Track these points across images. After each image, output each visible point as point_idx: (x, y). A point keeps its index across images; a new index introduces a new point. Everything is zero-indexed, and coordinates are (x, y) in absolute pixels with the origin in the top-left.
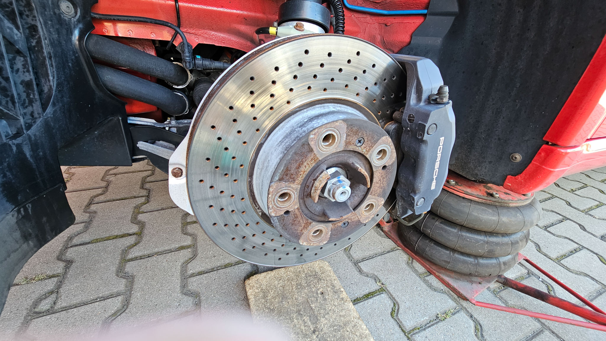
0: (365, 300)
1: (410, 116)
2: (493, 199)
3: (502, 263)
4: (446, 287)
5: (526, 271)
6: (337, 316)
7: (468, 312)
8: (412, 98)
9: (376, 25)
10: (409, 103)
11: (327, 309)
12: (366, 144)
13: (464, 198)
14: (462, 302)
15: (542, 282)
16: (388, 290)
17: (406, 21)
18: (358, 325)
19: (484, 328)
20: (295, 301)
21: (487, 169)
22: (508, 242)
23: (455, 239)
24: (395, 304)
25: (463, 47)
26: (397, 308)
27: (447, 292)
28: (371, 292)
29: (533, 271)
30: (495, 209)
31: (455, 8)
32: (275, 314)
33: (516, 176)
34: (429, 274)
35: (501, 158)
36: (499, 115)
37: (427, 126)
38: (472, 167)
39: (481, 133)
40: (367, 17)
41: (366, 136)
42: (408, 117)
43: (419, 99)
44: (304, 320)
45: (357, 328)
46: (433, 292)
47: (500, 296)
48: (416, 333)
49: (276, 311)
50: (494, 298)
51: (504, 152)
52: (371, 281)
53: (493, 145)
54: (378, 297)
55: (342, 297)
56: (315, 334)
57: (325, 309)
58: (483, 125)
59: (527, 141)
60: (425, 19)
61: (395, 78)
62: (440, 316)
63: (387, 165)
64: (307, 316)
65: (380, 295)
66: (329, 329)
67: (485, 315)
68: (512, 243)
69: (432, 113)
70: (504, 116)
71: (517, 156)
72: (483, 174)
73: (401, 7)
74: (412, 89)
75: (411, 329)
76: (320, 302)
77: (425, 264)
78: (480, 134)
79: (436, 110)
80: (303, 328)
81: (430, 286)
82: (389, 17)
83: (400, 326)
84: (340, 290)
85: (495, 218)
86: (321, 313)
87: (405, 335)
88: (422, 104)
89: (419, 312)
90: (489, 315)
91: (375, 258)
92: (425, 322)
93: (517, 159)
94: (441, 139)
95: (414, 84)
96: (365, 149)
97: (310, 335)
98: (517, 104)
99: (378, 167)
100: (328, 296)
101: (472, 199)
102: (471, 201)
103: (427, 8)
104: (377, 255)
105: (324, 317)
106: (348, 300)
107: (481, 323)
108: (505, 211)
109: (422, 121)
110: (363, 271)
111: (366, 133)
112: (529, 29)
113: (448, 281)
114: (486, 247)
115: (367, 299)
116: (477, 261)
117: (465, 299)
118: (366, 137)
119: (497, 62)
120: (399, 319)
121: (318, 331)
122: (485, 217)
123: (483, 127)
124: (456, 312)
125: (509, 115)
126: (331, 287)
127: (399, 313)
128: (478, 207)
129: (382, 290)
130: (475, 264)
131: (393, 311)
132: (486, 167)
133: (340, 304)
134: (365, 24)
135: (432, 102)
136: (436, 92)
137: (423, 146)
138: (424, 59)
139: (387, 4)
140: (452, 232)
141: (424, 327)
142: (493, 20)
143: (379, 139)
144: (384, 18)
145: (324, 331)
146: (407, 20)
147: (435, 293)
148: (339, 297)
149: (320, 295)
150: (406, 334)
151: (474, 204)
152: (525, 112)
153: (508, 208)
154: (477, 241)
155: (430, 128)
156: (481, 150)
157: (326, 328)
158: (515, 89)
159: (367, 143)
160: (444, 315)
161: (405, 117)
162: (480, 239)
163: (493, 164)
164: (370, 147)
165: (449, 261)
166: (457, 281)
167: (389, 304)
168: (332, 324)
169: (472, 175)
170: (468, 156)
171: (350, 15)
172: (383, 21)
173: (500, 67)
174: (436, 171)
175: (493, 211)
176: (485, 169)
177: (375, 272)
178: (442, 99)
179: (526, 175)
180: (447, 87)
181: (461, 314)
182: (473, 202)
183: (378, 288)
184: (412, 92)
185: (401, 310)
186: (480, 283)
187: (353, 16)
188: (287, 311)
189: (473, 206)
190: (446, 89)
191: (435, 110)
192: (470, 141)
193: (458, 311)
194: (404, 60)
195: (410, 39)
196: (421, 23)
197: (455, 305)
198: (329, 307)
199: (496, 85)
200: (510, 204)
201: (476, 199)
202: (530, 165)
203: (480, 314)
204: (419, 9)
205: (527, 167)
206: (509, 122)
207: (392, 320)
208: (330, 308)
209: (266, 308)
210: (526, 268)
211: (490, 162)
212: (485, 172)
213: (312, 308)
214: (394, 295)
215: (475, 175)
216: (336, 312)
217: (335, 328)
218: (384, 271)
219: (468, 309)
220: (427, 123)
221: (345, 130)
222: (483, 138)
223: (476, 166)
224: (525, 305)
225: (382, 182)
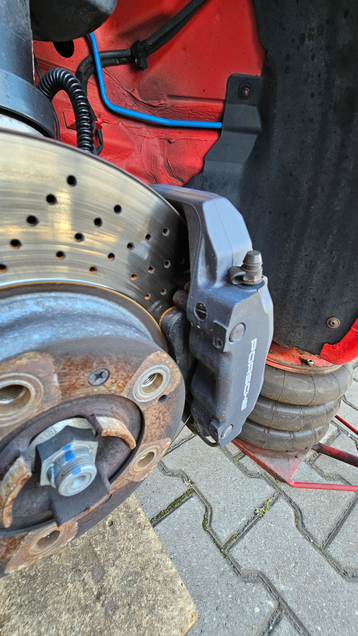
0: (171, 513)
1: (198, 307)
2: (308, 368)
3: (317, 433)
4: (262, 469)
5: (336, 429)
6: (132, 557)
7: (286, 496)
8: (199, 273)
9: (156, 141)
10: (196, 282)
11: (118, 548)
12: (115, 377)
13: (277, 369)
14: (280, 485)
15: (351, 438)
16: (198, 490)
17: (195, 138)
18: (160, 563)
19: (305, 513)
20: (71, 549)
21: (302, 335)
22: (323, 412)
23: (269, 417)
24: (208, 508)
25: (268, 178)
26: (209, 513)
27: (264, 475)
28: (178, 497)
29: (342, 426)
30: (310, 379)
31: (257, 124)
32: (38, 585)
33: (333, 344)
34: (243, 454)
35: (316, 323)
36: (314, 270)
37: (229, 330)
38: (285, 332)
39: (294, 291)
40: (142, 128)
41: (111, 364)
42: (195, 307)
43: (212, 274)
44: (84, 579)
45: (160, 569)
46: (249, 478)
47: (316, 466)
48: (234, 544)
49: (39, 578)
50: (310, 470)
51: (320, 316)
52: (177, 481)
53: (307, 306)
54: (186, 503)
55: (139, 522)
56: (99, 602)
57: (115, 550)
58: (295, 281)
59: (346, 303)
60: (219, 136)
61: (168, 232)
62: (258, 512)
63: (166, 393)
64: (89, 571)
65: (189, 500)
66: (120, 583)
67: (304, 495)
68: (327, 412)
69: (236, 307)
70: (319, 270)
71: (335, 322)
72: (297, 341)
73: (187, 115)
74: (198, 257)
75: (227, 540)
76: (108, 540)
77: (239, 444)
78: (292, 292)
79: (242, 301)
80: (81, 595)
81: (245, 471)
82: (172, 130)
83: (214, 540)
84: (136, 512)
85: (310, 391)
86: (109, 559)
87: (221, 552)
88: (218, 284)
89: (235, 513)
90: (308, 494)
91: (181, 446)
92: (243, 525)
93: (335, 325)
94: (252, 342)
95: (200, 247)
96: (115, 385)
97: (92, 605)
98: (334, 257)
99: (150, 402)
100: (120, 526)
101: (286, 370)
102: (284, 372)
103: (221, 120)
104: (184, 441)
105: (114, 565)
106: (147, 525)
107: (300, 508)
108: (320, 380)
109: (219, 320)
110: (167, 468)
111: (110, 360)
112: (347, 157)
113: (264, 462)
114: (302, 422)
115: (173, 511)
116: (293, 436)
117: (283, 481)
118: (112, 366)
119: (309, 200)
120: (212, 530)
121: (104, 594)
122: (300, 390)
123: (295, 283)
124: (275, 501)
125: (325, 271)
126: (124, 509)
127: (213, 520)
128: (292, 379)
129: (190, 492)
130: (291, 440)
131: (205, 519)
132: (300, 333)
133: (136, 536)
134: (140, 138)
135: (235, 282)
136: (240, 264)
137: (225, 360)
138: (216, 197)
139: (168, 110)
140: (266, 409)
141: (242, 533)
142: (303, 142)
143: (143, 361)
144: (166, 130)
145: (114, 590)
146: (196, 136)
147: (252, 480)
148: (135, 523)
149: (108, 528)
150: (222, 550)
151: (288, 376)
152: (344, 267)
153: (323, 375)
154: (293, 417)
155: (235, 333)
156: (294, 312)
157: (116, 583)
158: (331, 236)
159: (117, 374)
160: (263, 509)
161: (191, 306)
162: (296, 414)
163: (308, 330)
164: (125, 378)
165: (264, 440)
166: (273, 459)
167: (200, 509)
168: (125, 573)
169: (284, 341)
170: (280, 319)
171: (116, 122)
172: (164, 134)
173: (313, 207)
174: (247, 386)
175: (309, 382)
176: (300, 335)
177: (182, 467)
178: (252, 278)
179: (344, 344)
180: (260, 256)
181: (280, 502)
182: (287, 373)
183: (186, 489)
184: (198, 261)
185: (214, 515)
186: (296, 457)
187: (120, 123)
188: (59, 570)
189: (288, 378)
190: (258, 260)
191: (240, 300)
192: (281, 300)
193: (277, 499)
194: (180, 198)
195: (202, 163)
196: (215, 141)
197: (273, 490)
198: (120, 545)
199: (309, 230)
200: (325, 371)
201: (290, 369)
202: (350, 332)
203: (298, 496)
204: (211, 120)
205: (346, 334)
206: (325, 278)
207: (205, 534)
208: (122, 546)
209: (24, 576)
210: (336, 425)
211: (305, 327)
212: (299, 339)
213: (96, 555)
214: (206, 496)
215: (289, 342)
216: (131, 550)
217: (129, 579)
218: (192, 463)
219: (286, 493)
220: (228, 326)
221: (52, 368)
222: (296, 298)
223: (289, 332)
224: (339, 471)
225: (162, 419)
